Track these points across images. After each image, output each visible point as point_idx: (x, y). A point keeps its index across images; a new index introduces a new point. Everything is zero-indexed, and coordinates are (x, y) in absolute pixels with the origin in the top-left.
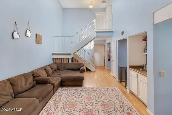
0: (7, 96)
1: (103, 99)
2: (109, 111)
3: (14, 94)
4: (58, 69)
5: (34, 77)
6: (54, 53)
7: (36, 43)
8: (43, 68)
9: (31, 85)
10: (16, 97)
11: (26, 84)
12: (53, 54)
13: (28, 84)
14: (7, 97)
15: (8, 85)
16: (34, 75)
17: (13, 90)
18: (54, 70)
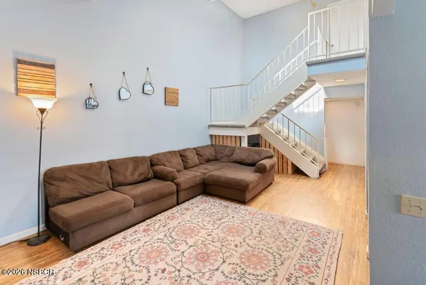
0: (101, 183)
1: (264, 245)
2: (246, 272)
3: (113, 184)
4: (216, 159)
5: (152, 165)
6: (213, 123)
7: (165, 104)
8: (179, 151)
9: (142, 177)
10: (115, 189)
11: (133, 174)
12: (210, 126)
13: (137, 173)
14: (100, 185)
15: (104, 168)
16: (153, 161)
17: (111, 177)
18: (205, 158)
